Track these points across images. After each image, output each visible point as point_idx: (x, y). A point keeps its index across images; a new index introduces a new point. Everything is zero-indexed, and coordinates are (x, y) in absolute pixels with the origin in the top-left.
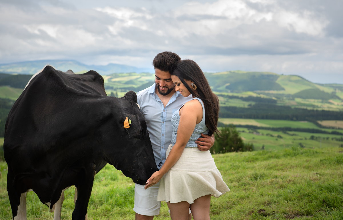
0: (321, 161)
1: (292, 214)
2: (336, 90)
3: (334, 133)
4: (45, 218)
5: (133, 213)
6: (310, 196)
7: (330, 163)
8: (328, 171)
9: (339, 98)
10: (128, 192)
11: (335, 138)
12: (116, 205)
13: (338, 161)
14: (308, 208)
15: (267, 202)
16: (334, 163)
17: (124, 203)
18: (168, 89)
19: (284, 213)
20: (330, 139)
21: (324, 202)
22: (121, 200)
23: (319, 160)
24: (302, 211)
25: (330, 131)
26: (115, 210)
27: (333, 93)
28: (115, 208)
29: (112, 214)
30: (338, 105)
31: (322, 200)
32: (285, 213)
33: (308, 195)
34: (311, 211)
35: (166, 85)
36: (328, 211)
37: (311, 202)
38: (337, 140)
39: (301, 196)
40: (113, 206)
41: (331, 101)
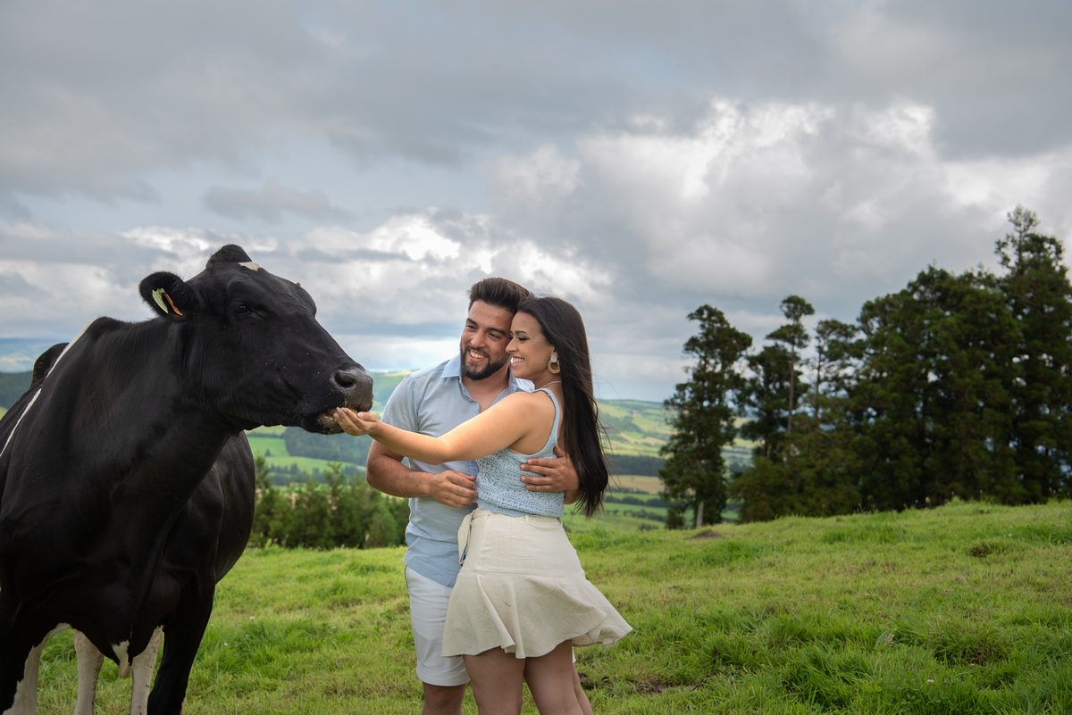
0: (671, 559)
1: (647, 682)
2: (632, 413)
3: (628, 501)
4: (43, 705)
5: (266, 688)
6: (680, 639)
7: (691, 564)
8: (695, 582)
9: (638, 430)
10: (247, 636)
11: (630, 511)
12: (223, 669)
13: (707, 558)
14: (681, 667)
15: (583, 657)
16: (701, 565)
17: (242, 663)
18: (489, 364)
19: (629, 680)
20: (620, 514)
21: (715, 652)
22: (233, 656)
23: (668, 557)
24: (669, 674)
25: (621, 496)
26: (220, 682)
27: (626, 418)
28: (220, 676)
29: (213, 691)
30: (636, 443)
31: (710, 649)
32: (633, 681)
33: (675, 638)
34: (688, 675)
35: (487, 346)
36: (733, 674)
37: (685, 652)
38: (634, 515)
39: (660, 639)
40: (213, 671)
41: (624, 435)
